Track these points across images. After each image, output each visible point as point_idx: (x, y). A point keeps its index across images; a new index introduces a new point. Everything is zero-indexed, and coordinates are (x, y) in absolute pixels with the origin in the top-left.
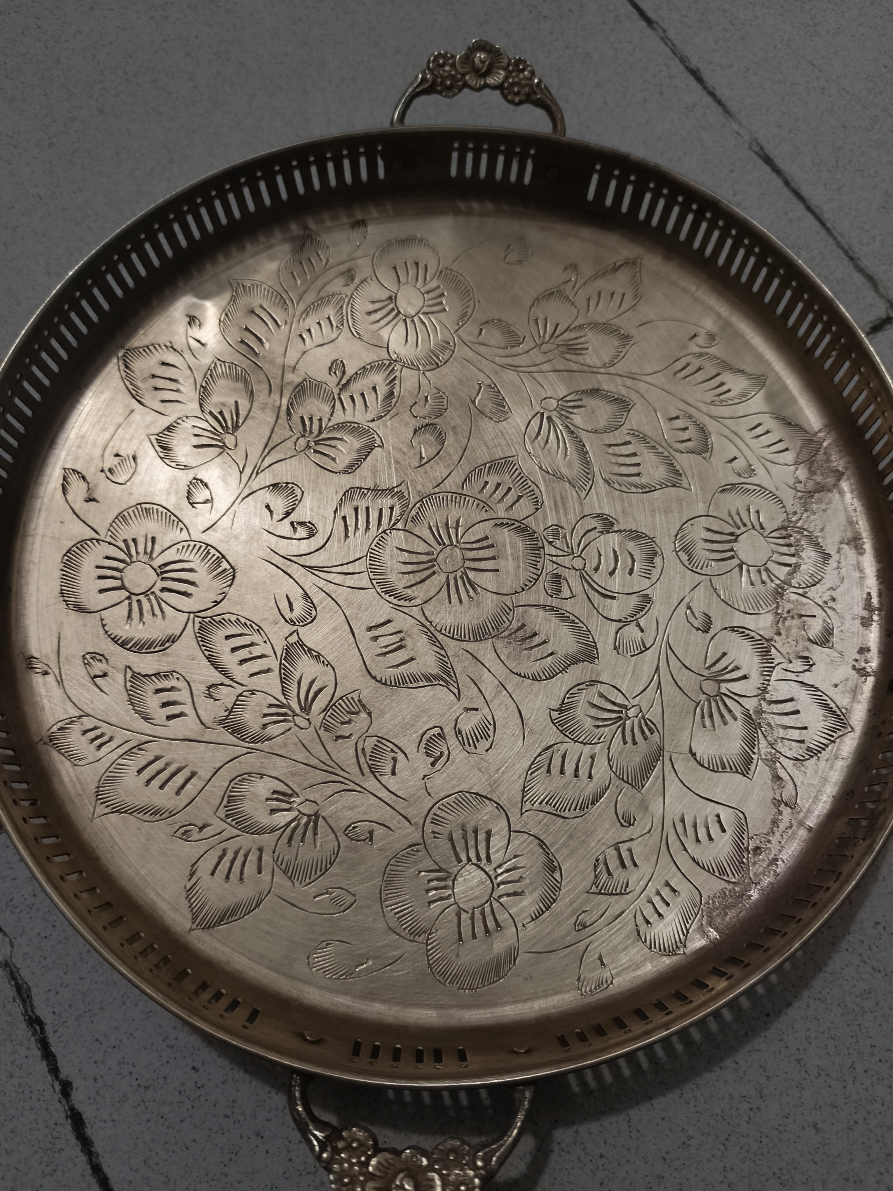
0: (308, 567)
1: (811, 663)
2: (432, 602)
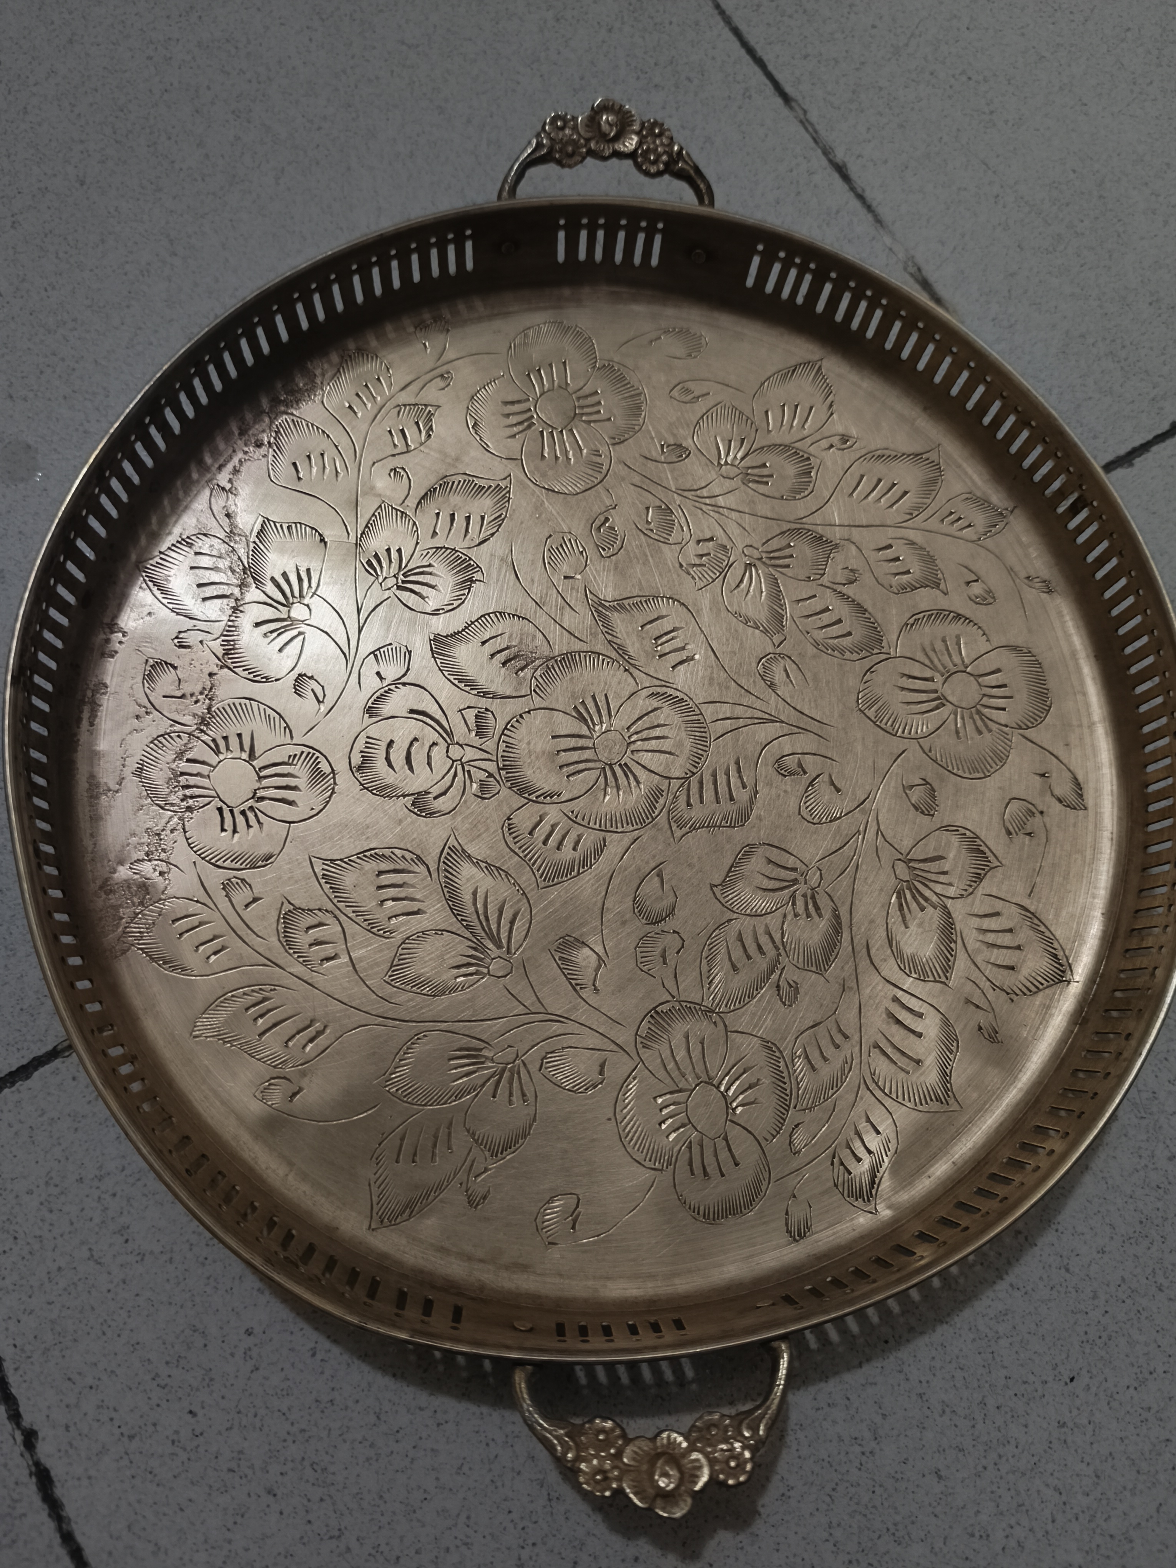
0: (777, 722)
1: (176, 641)
2: (627, 694)
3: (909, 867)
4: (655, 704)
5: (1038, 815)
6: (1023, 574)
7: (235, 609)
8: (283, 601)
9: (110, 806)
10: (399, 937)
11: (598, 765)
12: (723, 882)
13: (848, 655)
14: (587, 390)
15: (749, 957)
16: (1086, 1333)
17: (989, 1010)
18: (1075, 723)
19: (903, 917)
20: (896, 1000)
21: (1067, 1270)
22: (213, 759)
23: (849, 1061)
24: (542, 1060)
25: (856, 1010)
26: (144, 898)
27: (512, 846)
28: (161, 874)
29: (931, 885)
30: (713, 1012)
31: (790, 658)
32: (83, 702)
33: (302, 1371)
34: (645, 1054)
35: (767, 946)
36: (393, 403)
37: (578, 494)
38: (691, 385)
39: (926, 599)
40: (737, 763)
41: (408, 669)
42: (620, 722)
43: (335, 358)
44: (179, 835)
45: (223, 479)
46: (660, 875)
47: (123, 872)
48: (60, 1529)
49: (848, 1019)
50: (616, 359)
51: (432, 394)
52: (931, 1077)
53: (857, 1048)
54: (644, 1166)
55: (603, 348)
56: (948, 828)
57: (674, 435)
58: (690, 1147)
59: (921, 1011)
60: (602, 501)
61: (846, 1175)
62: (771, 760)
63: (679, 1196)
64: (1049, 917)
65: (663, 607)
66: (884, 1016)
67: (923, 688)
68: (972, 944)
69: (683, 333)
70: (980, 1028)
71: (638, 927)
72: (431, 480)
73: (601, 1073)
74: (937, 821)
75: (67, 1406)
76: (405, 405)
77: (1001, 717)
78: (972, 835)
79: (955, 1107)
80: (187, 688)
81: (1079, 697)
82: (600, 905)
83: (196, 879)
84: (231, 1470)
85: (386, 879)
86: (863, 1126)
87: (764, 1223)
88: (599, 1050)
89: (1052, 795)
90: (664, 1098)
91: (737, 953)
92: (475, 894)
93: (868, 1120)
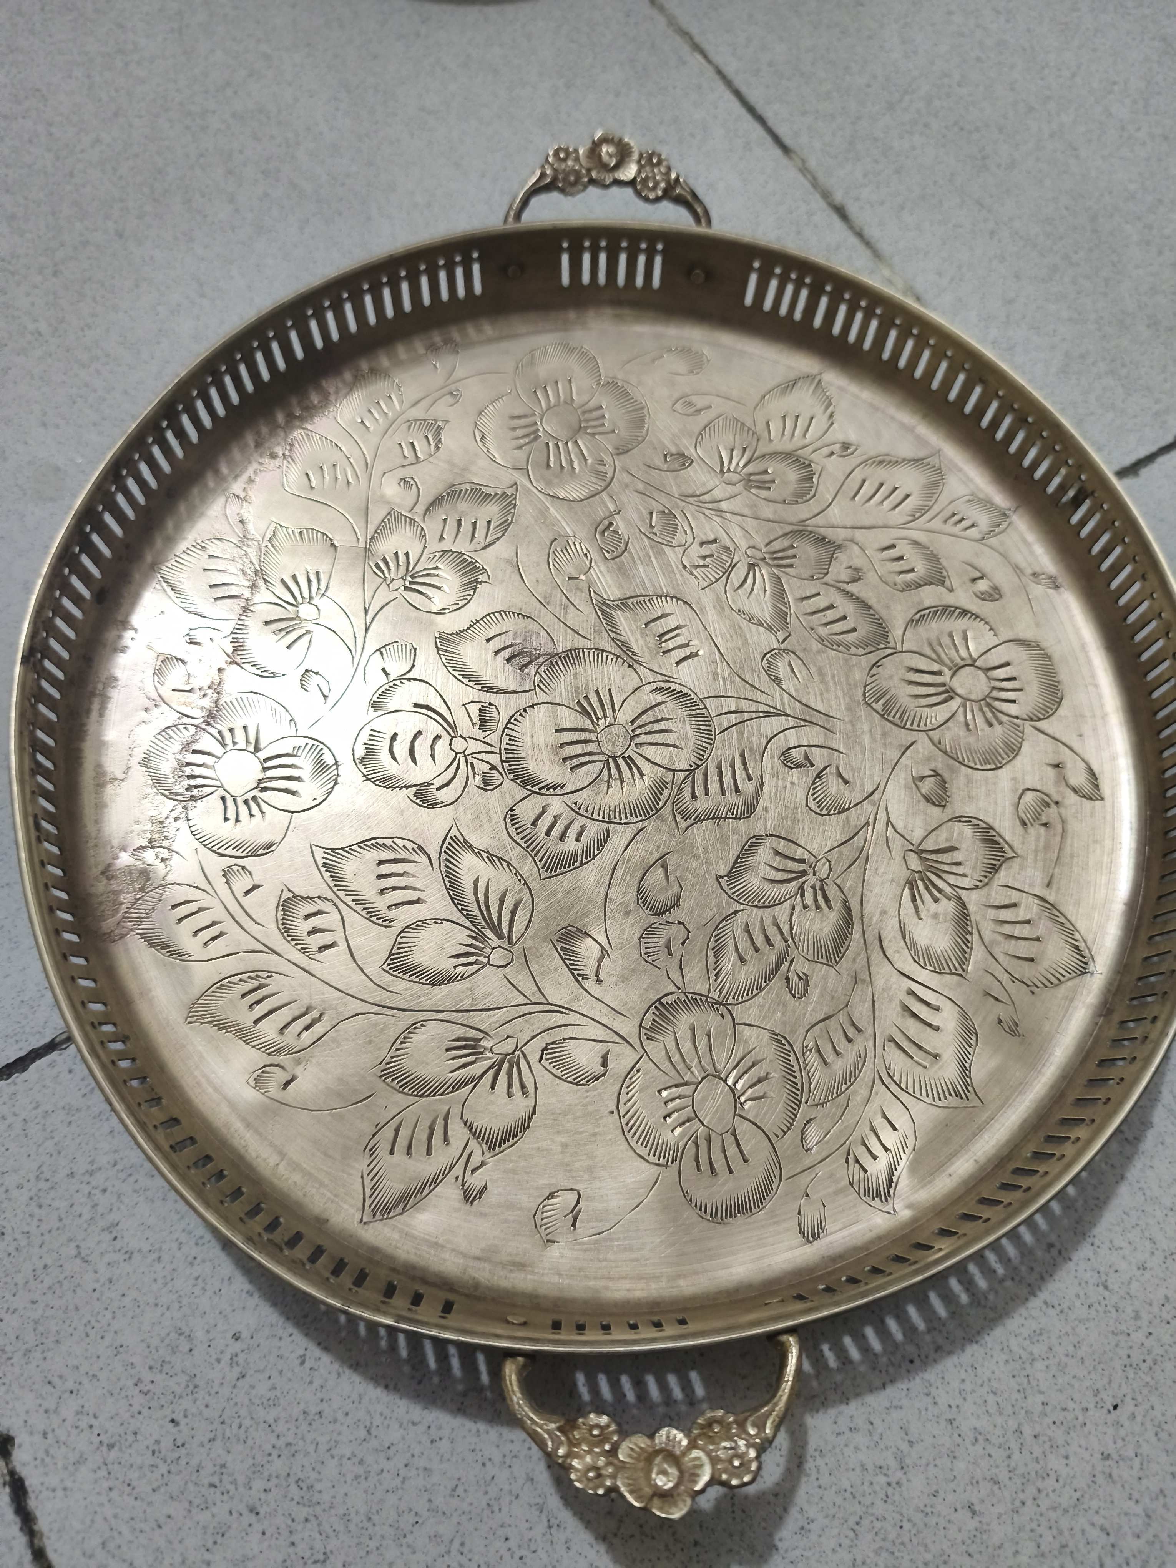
0: (782, 715)
1: (187, 638)
2: (631, 689)
3: (921, 858)
4: (659, 698)
5: (1053, 806)
6: (1029, 571)
7: (245, 609)
8: (293, 602)
9: (116, 794)
10: (398, 927)
11: (601, 758)
12: (730, 872)
13: (853, 650)
14: (592, 404)
15: (757, 950)
16: (1129, 1356)
17: (1009, 1002)
18: (1088, 714)
19: (917, 911)
20: (911, 993)
21: (1106, 1287)
22: (217, 749)
23: (863, 1055)
24: (543, 1051)
25: (868, 1004)
26: (145, 884)
27: (514, 835)
28: (163, 860)
29: (944, 876)
30: (720, 1004)
31: (794, 653)
32: (93, 694)
33: (290, 1380)
34: (649, 1046)
35: (777, 940)
36: (404, 417)
37: (582, 500)
38: (694, 399)
39: (930, 596)
40: (742, 755)
41: (413, 666)
42: (624, 716)
43: (348, 376)
44: (182, 824)
45: (237, 487)
46: (664, 867)
47: (125, 859)
48: (31, 1544)
49: (861, 1011)
50: (619, 377)
51: (441, 410)
52: (949, 1071)
53: (871, 1043)
54: (647, 1161)
55: (608, 366)
56: (959, 819)
57: (677, 446)
58: (696, 1144)
59: (938, 1004)
60: (607, 507)
61: (862, 1173)
62: (777, 753)
63: (685, 1194)
64: (1070, 910)
65: (669, 606)
66: (899, 1009)
67: (930, 681)
68: (987, 934)
69: (685, 351)
70: (1000, 1021)
71: (643, 917)
72: (439, 488)
73: (604, 1064)
74: (949, 813)
75: (46, 1411)
76: (416, 420)
77: (1012, 709)
78: (985, 826)
79: (977, 1103)
80: (195, 683)
81: (1091, 688)
82: (602, 895)
83: (197, 866)
84: (213, 1485)
85: (385, 869)
86: (879, 1123)
87: (775, 1223)
88: (601, 1041)
89: (1068, 785)
90: (669, 1091)
91: (744, 945)
92: (476, 883)
93: (885, 1116)
